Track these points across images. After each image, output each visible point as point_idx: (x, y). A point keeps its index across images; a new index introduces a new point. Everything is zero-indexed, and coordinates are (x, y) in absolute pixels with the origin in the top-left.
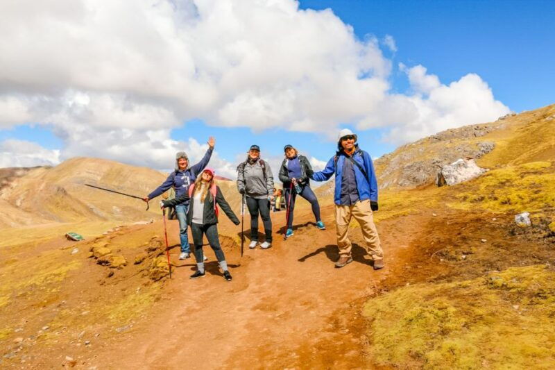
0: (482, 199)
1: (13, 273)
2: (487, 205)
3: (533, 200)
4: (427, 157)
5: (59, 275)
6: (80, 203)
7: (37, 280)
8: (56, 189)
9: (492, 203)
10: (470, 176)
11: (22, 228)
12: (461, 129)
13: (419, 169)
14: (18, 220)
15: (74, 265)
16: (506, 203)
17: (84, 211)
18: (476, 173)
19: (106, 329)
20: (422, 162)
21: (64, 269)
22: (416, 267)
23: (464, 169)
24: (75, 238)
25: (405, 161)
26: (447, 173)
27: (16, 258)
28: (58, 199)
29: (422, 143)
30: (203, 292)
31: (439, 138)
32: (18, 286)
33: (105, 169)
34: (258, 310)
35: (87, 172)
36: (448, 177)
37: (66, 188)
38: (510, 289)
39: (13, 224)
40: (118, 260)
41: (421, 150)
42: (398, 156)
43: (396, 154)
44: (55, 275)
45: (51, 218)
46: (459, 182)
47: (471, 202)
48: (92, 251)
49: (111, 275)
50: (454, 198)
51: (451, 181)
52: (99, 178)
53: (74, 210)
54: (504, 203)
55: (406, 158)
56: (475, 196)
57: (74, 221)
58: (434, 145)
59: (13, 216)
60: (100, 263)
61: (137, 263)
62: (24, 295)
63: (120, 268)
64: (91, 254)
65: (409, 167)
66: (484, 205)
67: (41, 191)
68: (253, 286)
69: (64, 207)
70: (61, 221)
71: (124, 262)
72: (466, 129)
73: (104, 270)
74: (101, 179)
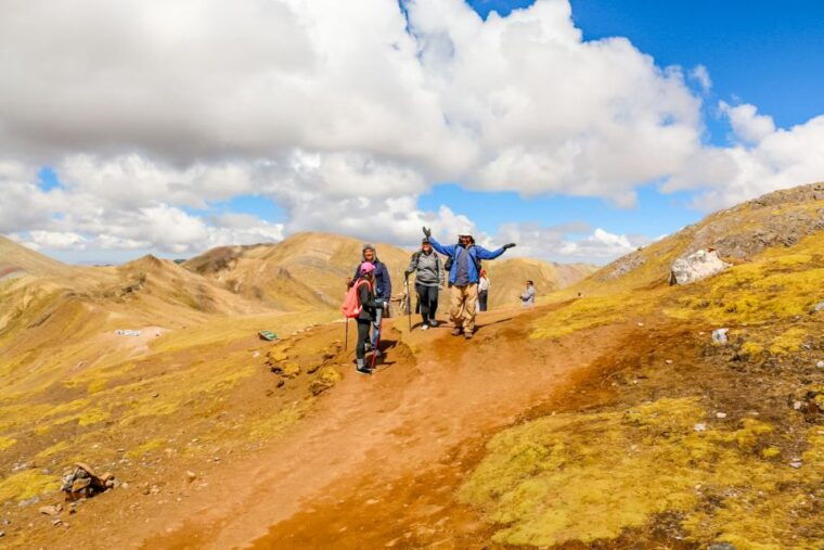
0: (707, 304)
1: (192, 377)
2: (709, 312)
3: (762, 308)
4: (747, 228)
5: (230, 382)
6: (306, 288)
7: (207, 387)
8: (278, 271)
9: (717, 310)
10: (707, 273)
11: (239, 317)
12: (795, 189)
13: (734, 245)
14: (235, 307)
15: (248, 372)
16: (732, 311)
17: (310, 298)
18: (716, 270)
19: (240, 446)
20: (739, 235)
21: (237, 375)
22: (579, 392)
23: (700, 264)
24: (268, 337)
25: (714, 233)
26: (679, 269)
27: (204, 359)
28: (280, 283)
29: (740, 210)
30: (351, 410)
31: (763, 203)
32: (189, 392)
33: (336, 245)
34: (392, 435)
35: (315, 251)
36: (679, 274)
37: (289, 269)
38: (641, 425)
39: (230, 312)
40: (291, 368)
41: (737, 219)
42: (705, 228)
43: (704, 225)
44: (226, 382)
45: (272, 306)
46: (693, 279)
47: (694, 308)
48: (268, 356)
49: (280, 386)
50: (677, 302)
51: (682, 280)
52: (328, 257)
53: (299, 297)
54: (730, 311)
55: (716, 230)
56: (700, 301)
57: (299, 310)
58: (756, 212)
59: (231, 303)
60: (274, 370)
61: (310, 372)
62: (192, 403)
63: (291, 377)
64: (267, 359)
65: (721, 242)
66: (706, 313)
67: (262, 273)
68: (404, 406)
69: (287, 293)
70: (284, 310)
71: (297, 370)
72: (801, 190)
73: (276, 378)
74: (332, 258)
